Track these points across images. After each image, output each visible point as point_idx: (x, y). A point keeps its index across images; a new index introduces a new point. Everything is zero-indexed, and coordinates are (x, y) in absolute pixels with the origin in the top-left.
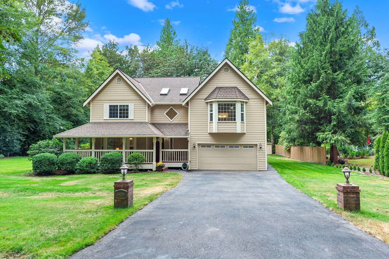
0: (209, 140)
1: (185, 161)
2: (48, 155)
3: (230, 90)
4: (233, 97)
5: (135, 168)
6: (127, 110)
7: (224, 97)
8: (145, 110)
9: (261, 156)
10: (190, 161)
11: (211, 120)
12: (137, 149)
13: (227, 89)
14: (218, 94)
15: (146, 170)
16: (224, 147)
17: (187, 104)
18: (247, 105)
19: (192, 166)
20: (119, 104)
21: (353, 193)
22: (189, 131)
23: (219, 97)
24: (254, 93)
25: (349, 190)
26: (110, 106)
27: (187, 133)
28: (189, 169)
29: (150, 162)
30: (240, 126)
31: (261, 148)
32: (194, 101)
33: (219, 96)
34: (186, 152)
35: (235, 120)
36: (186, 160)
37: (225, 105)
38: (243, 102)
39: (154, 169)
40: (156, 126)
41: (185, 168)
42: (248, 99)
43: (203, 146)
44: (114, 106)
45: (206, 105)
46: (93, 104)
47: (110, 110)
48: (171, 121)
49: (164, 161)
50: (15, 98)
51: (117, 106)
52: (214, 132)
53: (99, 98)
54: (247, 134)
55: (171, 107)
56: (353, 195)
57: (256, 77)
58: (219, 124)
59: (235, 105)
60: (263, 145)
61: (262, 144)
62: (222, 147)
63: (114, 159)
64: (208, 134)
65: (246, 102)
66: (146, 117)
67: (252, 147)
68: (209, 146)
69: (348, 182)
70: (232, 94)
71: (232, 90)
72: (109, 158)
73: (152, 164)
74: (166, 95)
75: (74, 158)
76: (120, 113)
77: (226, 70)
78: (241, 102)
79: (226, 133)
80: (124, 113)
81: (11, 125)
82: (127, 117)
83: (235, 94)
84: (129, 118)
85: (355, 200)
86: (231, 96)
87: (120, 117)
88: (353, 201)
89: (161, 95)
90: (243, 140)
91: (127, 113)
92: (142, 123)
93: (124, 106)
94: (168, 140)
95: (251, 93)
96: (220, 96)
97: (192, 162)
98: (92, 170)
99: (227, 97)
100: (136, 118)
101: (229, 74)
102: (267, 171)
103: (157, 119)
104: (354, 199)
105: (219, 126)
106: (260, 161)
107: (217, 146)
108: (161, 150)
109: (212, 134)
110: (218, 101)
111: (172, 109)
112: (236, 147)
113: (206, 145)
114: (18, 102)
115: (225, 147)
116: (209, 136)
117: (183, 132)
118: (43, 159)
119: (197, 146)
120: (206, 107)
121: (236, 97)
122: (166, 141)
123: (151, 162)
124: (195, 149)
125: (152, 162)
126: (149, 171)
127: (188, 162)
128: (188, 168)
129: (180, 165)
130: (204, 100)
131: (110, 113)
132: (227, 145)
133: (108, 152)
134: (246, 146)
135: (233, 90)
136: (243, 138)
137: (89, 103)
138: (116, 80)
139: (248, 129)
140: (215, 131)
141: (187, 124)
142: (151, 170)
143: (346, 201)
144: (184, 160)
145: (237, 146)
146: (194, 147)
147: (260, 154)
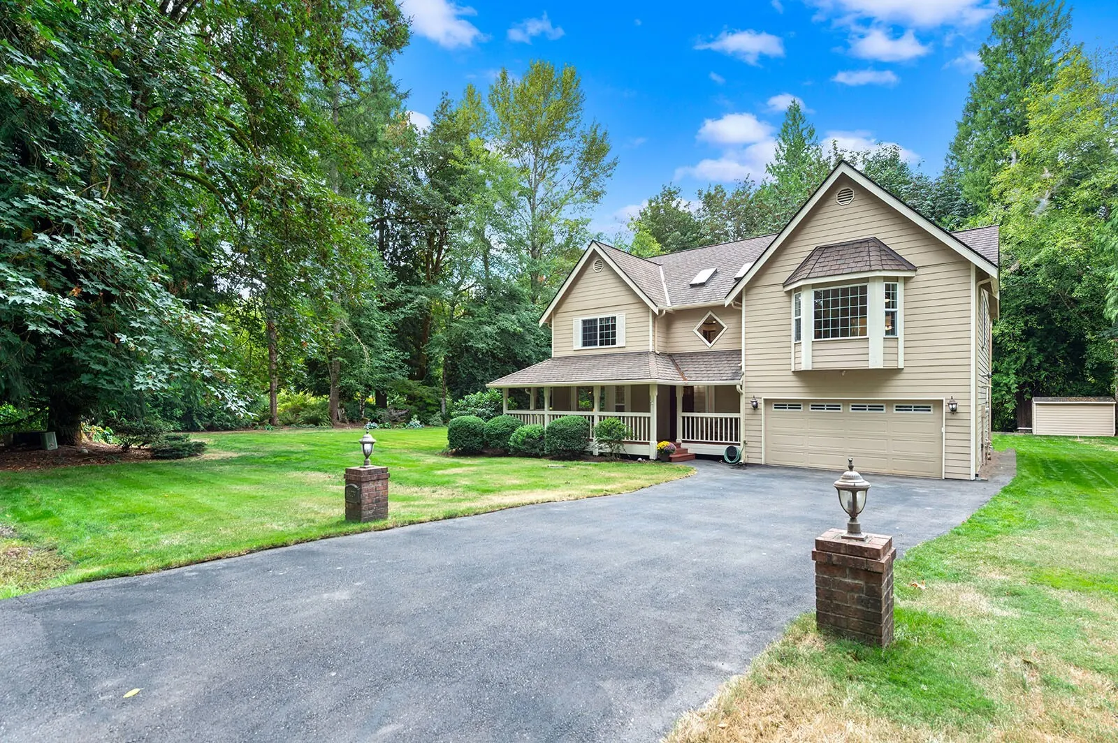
0: (794, 391)
1: (734, 442)
2: (472, 418)
3: (853, 250)
4: (858, 270)
5: (609, 450)
6: (614, 327)
7: (832, 272)
8: (646, 324)
9: (955, 436)
10: (745, 442)
11: (798, 337)
12: (632, 411)
13: (846, 248)
14: (817, 265)
15: (634, 458)
16: (837, 408)
17: (739, 299)
18: (911, 285)
19: (750, 455)
20: (598, 317)
21: (855, 573)
22: (743, 370)
23: (815, 275)
24: (934, 248)
25: (835, 559)
26: (584, 322)
27: (737, 373)
28: (742, 461)
29: (644, 439)
30: (881, 350)
31: (954, 411)
32: (755, 291)
33: (817, 270)
34: (736, 419)
35: (864, 332)
36: (736, 440)
37: (835, 292)
38: (897, 279)
39: (653, 456)
40: (673, 361)
41: (731, 458)
42: (915, 269)
43: (780, 404)
44: (590, 321)
45: (786, 299)
46: (557, 320)
47: (584, 330)
48: (710, 345)
49: (686, 439)
50: (485, 323)
51: (596, 320)
52: (803, 368)
53: (565, 308)
54: (906, 370)
55: (710, 313)
56: (855, 579)
57: (1045, 202)
58: (817, 347)
59: (864, 290)
60: (960, 403)
61: (956, 401)
62: (831, 407)
63: (565, 429)
64: (791, 374)
65: (906, 279)
66: (649, 338)
67: (927, 409)
68: (795, 405)
69: (853, 529)
70: (857, 260)
71: (859, 250)
72: (558, 428)
73: (648, 443)
74: (702, 285)
75: (508, 426)
76: (601, 336)
77: (846, 195)
78: (886, 279)
79: (842, 371)
80: (607, 335)
81: (483, 370)
82: (614, 342)
83: (867, 258)
84: (617, 345)
85: (860, 601)
86: (854, 265)
87: (601, 344)
88: (851, 602)
89: (693, 286)
90: (892, 389)
91: (614, 335)
92: (640, 354)
93: (608, 319)
94: (702, 390)
95: (922, 249)
96: (820, 269)
97: (749, 444)
98: (534, 451)
99: (841, 272)
100: (629, 344)
101: (853, 204)
102: (975, 483)
103: (680, 344)
104: (856, 596)
105: (817, 353)
106: (950, 450)
107: (817, 406)
108: (680, 414)
109: (800, 374)
110: (814, 286)
111: (711, 318)
112: (873, 408)
113: (788, 404)
114: (488, 329)
115: (841, 408)
116: (794, 378)
117: (729, 372)
118: (459, 426)
119: (762, 406)
120: (787, 304)
121: (867, 268)
122: (699, 392)
123: (647, 441)
124: (758, 412)
125: (649, 439)
126: (640, 459)
127: (739, 444)
128: (740, 459)
129: (721, 450)
130: (781, 287)
131: (584, 337)
132: (846, 402)
133: (560, 416)
134: (903, 406)
135: (863, 248)
136: (895, 383)
137: (549, 319)
138: (593, 266)
139: (909, 357)
140: (806, 365)
141: (738, 352)
142: (647, 458)
143: (826, 598)
144: (731, 440)
145: (877, 406)
146: (756, 407)
147: (950, 429)
